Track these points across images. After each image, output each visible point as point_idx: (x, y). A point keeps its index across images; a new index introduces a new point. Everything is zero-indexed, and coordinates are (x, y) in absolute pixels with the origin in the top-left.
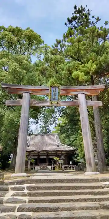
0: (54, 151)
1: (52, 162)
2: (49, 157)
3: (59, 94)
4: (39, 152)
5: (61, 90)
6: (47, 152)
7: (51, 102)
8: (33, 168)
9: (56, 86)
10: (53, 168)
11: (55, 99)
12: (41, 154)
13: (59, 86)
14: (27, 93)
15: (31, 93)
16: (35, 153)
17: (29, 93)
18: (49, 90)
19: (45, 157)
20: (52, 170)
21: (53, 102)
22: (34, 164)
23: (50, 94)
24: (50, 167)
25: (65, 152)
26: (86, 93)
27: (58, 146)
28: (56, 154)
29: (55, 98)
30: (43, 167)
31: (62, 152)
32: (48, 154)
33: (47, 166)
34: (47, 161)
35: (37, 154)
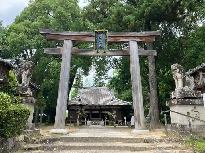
0: (107, 106)
1: (104, 117)
3: (106, 41)
4: (91, 106)
5: (108, 36)
6: (100, 106)
7: (96, 51)
8: (84, 123)
9: (102, 32)
10: (106, 123)
11: (101, 48)
12: (93, 108)
13: (106, 32)
14: (69, 39)
15: (73, 40)
16: (87, 107)
17: (72, 40)
18: (94, 36)
20: (105, 125)
21: (99, 50)
22: (86, 119)
23: (96, 41)
24: (102, 122)
25: (119, 107)
26: (139, 40)
27: (112, 101)
28: (110, 108)
29: (101, 46)
30: (96, 122)
31: (116, 107)
32: (101, 109)
33: (100, 121)
34: (101, 116)
35: (90, 109)
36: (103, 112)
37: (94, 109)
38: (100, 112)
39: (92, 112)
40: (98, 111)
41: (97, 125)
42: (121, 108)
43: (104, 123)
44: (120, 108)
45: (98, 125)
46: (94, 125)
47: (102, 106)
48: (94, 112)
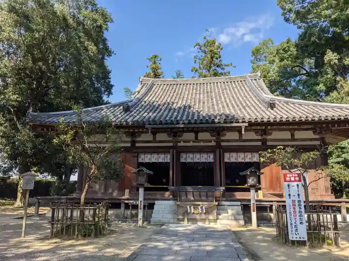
2: (227, 155)
16: (159, 138)
19: (207, 158)
25: (310, 134)
27: (272, 106)
28: (264, 142)
31: (293, 135)
32: (223, 144)
33: (217, 199)
35: (171, 144)
36: (232, 158)
37: (191, 144)
38: (215, 158)
39: (182, 160)
41: (204, 222)
42: (317, 137)
44: (311, 140)
45: (212, 222)
47: (225, 132)
48: (189, 160)
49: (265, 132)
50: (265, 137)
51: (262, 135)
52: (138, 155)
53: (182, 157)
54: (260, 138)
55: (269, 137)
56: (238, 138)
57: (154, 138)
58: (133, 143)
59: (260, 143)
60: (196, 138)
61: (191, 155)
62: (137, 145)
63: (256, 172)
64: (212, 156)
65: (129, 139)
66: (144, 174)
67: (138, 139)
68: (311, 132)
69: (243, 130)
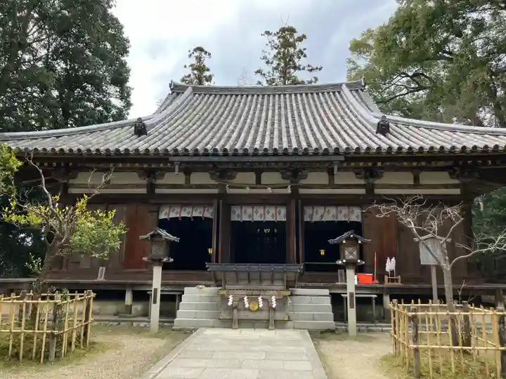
1: (335, 252)
2: (308, 211)
10: (352, 313)
16: (196, 181)
19: (275, 214)
25: (444, 178)
27: (382, 131)
28: (370, 188)
30: (253, 299)
31: (416, 179)
32: (302, 191)
33: (289, 285)
34: (294, 244)
35: (216, 191)
36: (316, 214)
37: (247, 191)
38: (288, 215)
39: (234, 218)
40: (272, 210)
41: (266, 324)
42: (456, 182)
43: (327, 302)
44: (446, 186)
45: (279, 324)
46: (242, 323)
47: (305, 172)
48: (245, 218)
49: (371, 173)
50: (371, 180)
51: (366, 178)
52: (159, 208)
53: (234, 213)
54: (362, 182)
55: (377, 182)
56: (326, 182)
57: (188, 180)
58: (151, 187)
59: (363, 191)
60: (258, 181)
61: (249, 210)
62: (158, 191)
63: (357, 240)
64: (283, 211)
65: (144, 182)
66: (162, 242)
67: (159, 182)
68: (446, 174)
69: (336, 168)
